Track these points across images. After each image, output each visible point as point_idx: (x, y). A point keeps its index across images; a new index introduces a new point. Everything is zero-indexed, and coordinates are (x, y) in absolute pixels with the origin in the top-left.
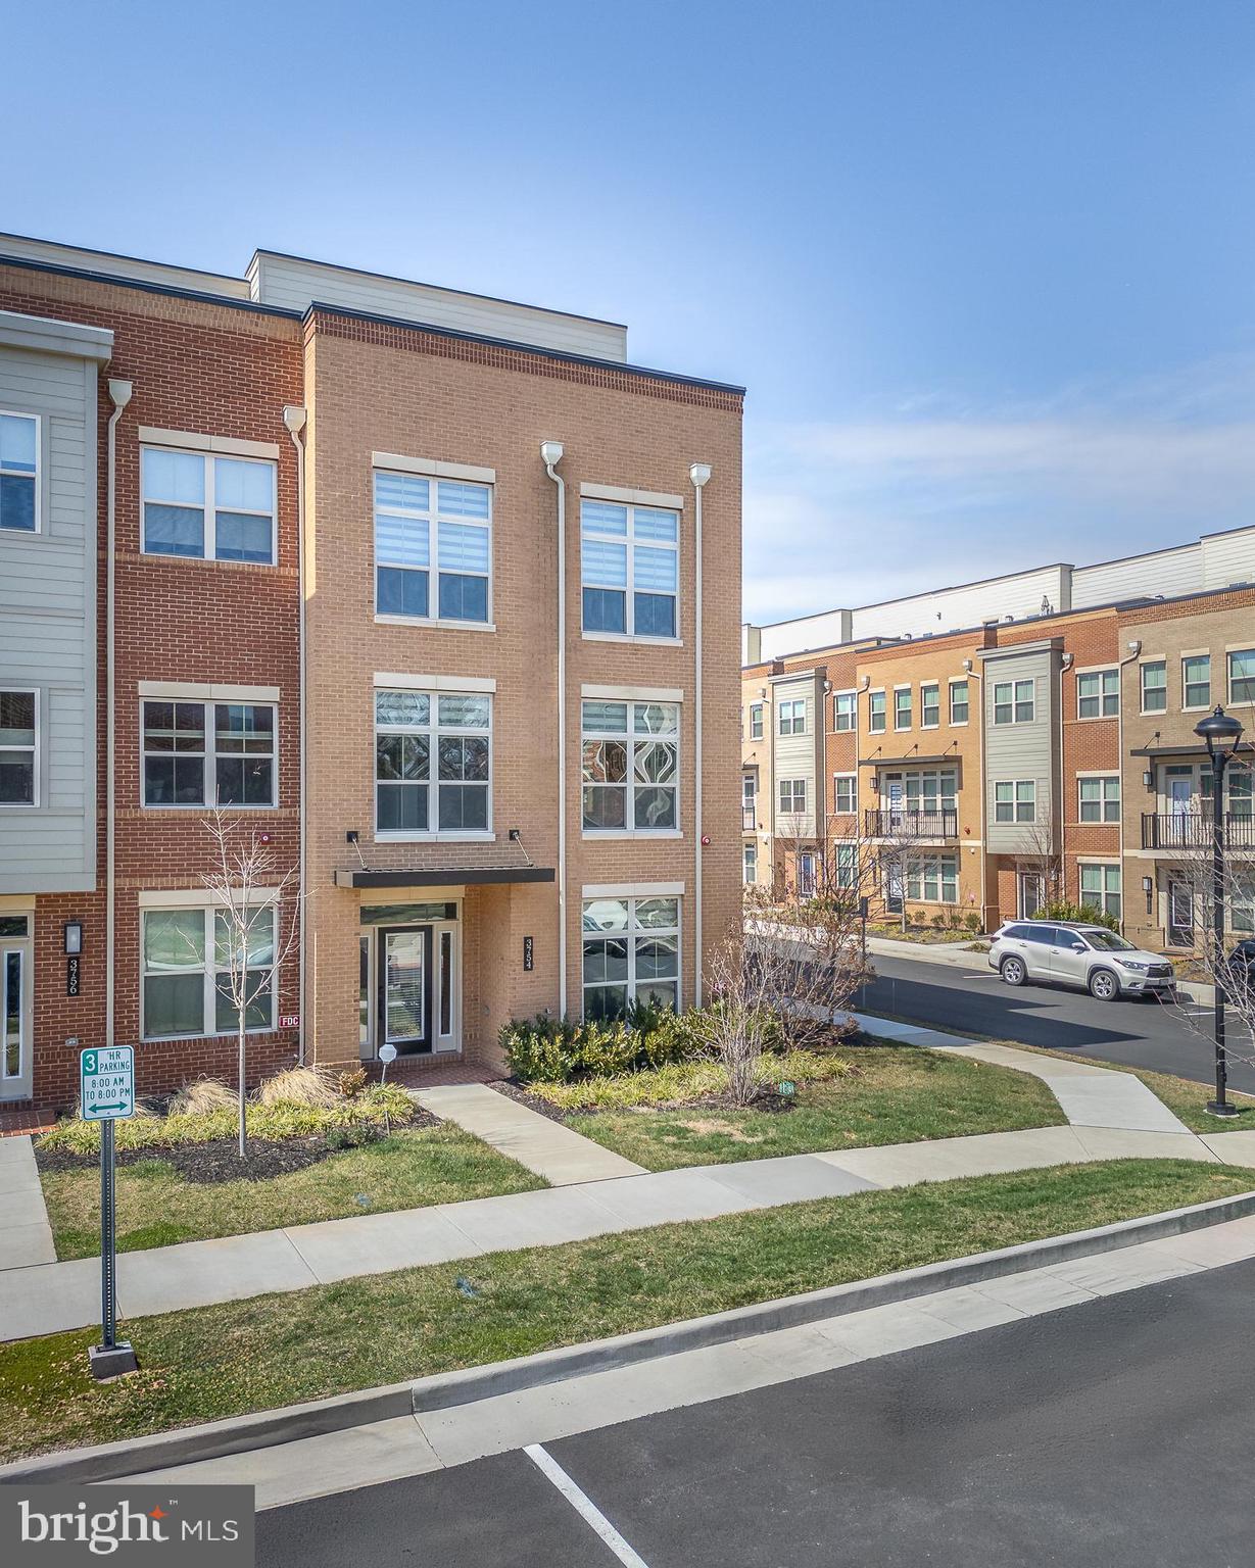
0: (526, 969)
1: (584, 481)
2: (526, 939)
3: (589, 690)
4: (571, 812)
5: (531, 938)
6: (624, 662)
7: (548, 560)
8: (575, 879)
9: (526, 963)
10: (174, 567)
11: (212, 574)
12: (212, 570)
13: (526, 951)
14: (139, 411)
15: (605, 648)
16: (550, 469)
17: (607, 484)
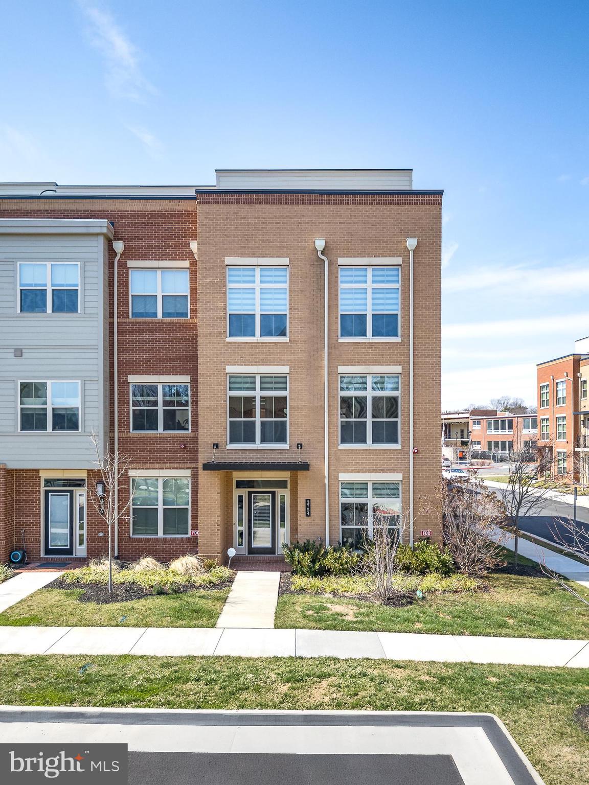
0: (307, 516)
1: (340, 257)
2: (306, 500)
3: (342, 369)
4: (332, 435)
5: (310, 500)
6: (364, 353)
7: (319, 302)
8: (334, 470)
9: (307, 512)
10: (143, 323)
11: (161, 324)
12: (159, 323)
13: (307, 506)
14: (128, 254)
15: (353, 346)
16: (319, 253)
17: (354, 257)
